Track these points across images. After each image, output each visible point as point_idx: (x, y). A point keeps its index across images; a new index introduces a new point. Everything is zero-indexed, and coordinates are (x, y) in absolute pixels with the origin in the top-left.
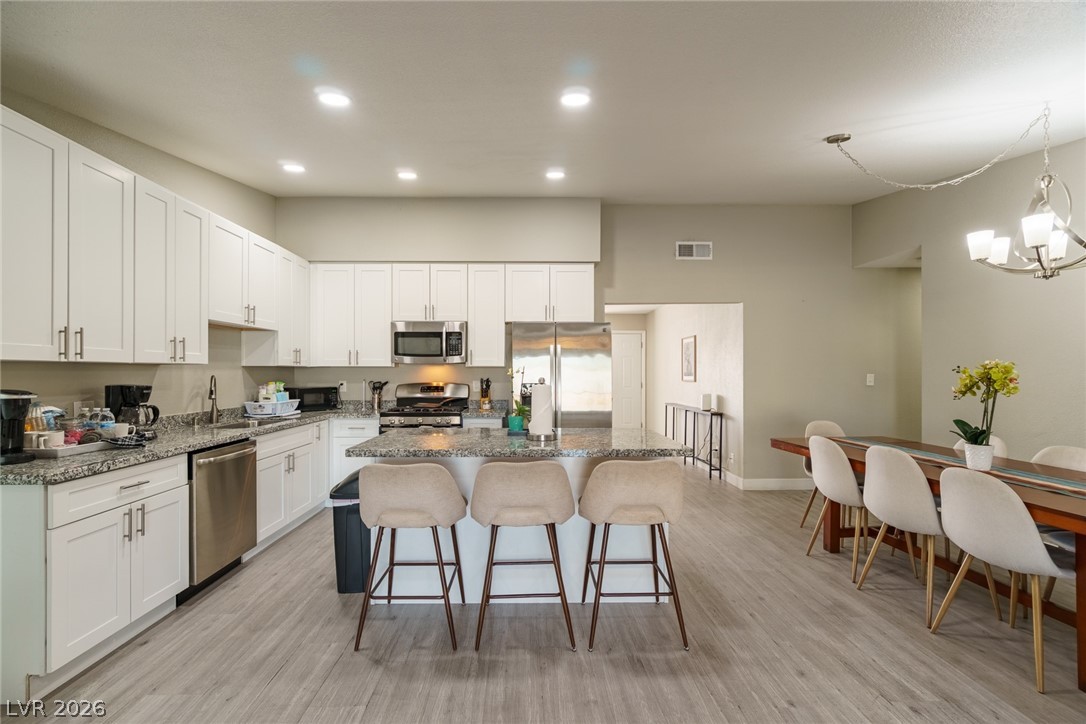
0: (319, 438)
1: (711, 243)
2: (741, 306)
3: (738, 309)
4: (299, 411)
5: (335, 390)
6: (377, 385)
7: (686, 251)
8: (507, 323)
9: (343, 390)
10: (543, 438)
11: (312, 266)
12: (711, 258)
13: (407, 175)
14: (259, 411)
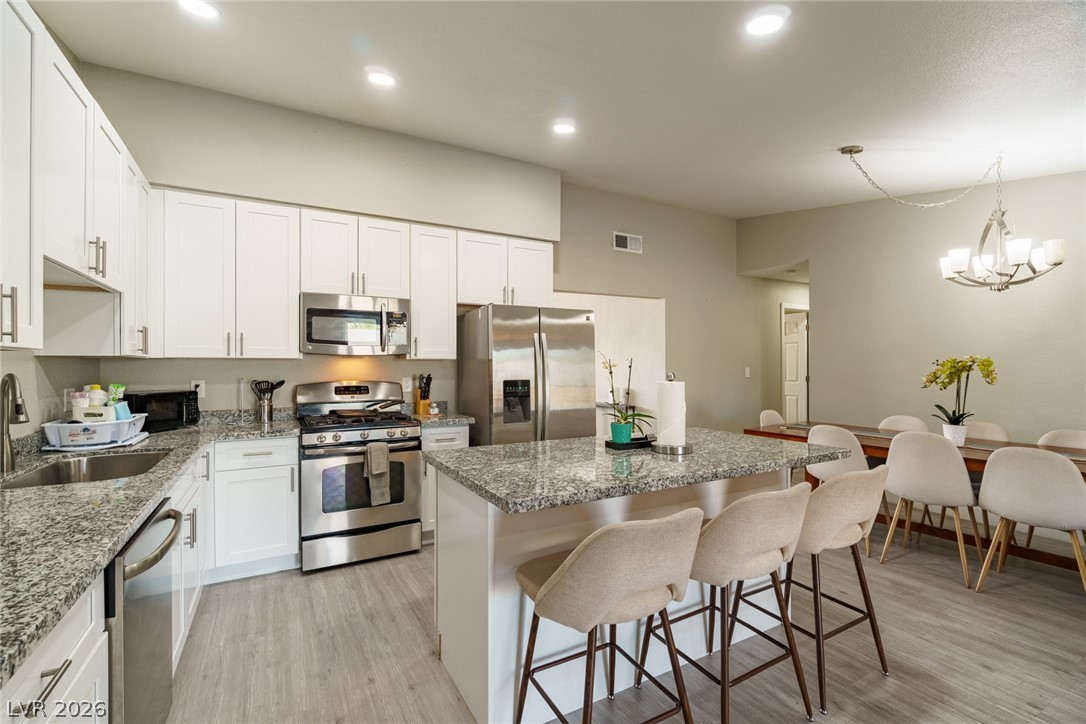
0: (207, 477)
1: (641, 237)
2: (663, 302)
3: (660, 304)
4: (146, 434)
5: (192, 396)
6: (264, 386)
7: (621, 242)
8: (459, 305)
9: (202, 393)
10: (680, 451)
11: (156, 193)
12: (641, 252)
13: (381, 79)
14: (82, 439)
